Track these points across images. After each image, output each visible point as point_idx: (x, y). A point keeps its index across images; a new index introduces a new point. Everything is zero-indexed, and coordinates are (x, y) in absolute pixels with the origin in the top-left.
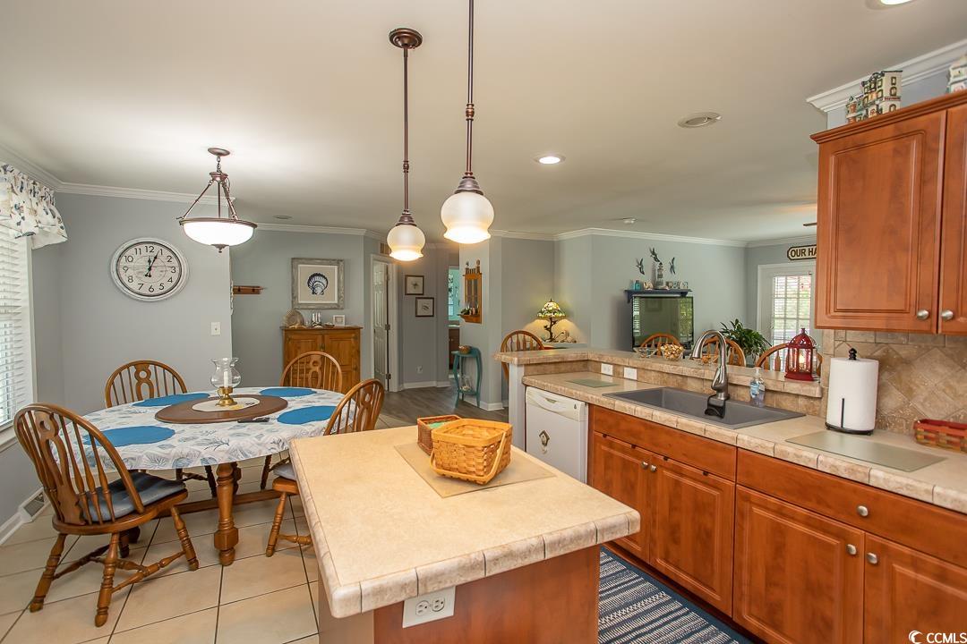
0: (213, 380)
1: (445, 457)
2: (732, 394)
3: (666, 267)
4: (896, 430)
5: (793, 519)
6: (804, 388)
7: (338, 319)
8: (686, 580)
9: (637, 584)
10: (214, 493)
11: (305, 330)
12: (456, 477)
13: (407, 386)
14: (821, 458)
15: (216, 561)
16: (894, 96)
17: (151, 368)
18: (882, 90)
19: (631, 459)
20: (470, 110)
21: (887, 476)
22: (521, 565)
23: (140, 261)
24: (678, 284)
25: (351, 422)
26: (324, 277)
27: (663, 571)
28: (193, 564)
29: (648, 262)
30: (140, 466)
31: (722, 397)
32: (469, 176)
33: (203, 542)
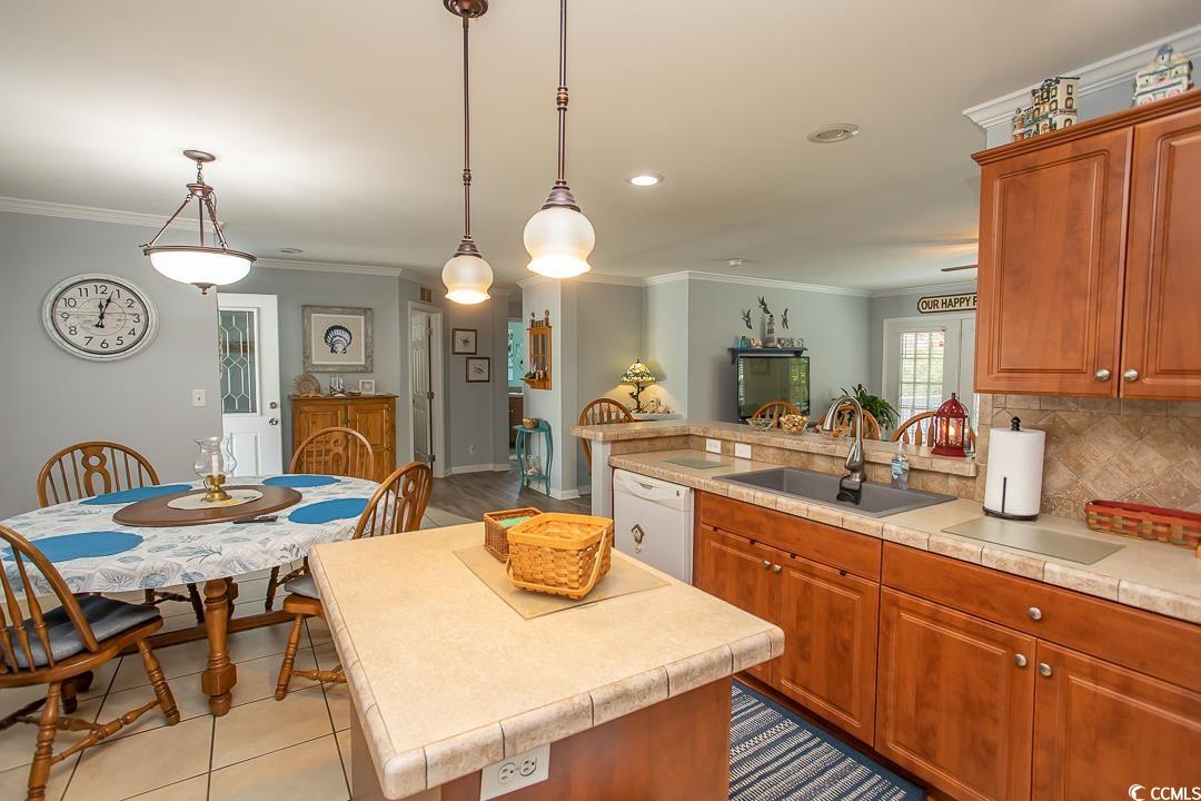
0: (196, 467)
1: (525, 564)
2: (869, 475)
3: (778, 320)
4: (1062, 514)
5: (950, 625)
6: (957, 466)
7: (366, 385)
8: (817, 703)
9: (757, 711)
10: (201, 617)
11: (321, 399)
12: (541, 591)
13: (456, 470)
14: (985, 551)
15: (205, 710)
16: (1069, 109)
17: (106, 452)
18: (1056, 101)
19: (749, 557)
20: (562, 96)
21: (1065, 570)
22: (639, 708)
23: (87, 306)
24: (792, 341)
25: (389, 518)
26: (346, 330)
27: (789, 694)
28: (172, 716)
29: (757, 314)
30: (93, 588)
31: (856, 478)
32: (561, 185)
33: (186, 687)
